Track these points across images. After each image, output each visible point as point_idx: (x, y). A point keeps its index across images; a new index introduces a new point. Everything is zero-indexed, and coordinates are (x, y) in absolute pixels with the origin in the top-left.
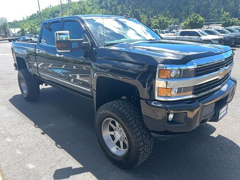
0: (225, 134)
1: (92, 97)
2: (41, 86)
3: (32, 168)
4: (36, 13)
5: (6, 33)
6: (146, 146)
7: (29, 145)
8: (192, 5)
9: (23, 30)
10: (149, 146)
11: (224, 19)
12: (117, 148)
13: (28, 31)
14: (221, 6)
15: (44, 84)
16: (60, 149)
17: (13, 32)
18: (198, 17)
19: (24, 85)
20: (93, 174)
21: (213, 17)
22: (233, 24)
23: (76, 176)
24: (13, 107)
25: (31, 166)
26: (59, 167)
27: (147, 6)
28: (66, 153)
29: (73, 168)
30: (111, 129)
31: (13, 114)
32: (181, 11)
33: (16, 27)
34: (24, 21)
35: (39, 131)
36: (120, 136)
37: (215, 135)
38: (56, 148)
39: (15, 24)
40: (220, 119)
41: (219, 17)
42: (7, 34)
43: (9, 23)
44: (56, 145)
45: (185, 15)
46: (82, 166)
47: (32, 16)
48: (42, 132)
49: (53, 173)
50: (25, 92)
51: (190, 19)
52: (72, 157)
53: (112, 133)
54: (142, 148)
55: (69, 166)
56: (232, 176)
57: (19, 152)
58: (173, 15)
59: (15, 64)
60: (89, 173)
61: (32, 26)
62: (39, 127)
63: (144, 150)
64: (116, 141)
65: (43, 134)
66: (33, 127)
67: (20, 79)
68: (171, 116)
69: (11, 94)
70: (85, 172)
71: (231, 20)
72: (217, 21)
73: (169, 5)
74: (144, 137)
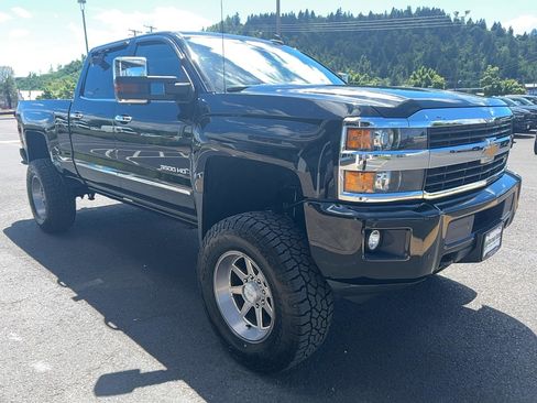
0: (497, 304)
1: (194, 212)
2: (78, 199)
3: (42, 370)
4: (80, 59)
5: (9, 100)
6: (315, 314)
7: (42, 322)
8: (419, 50)
9: (47, 95)
10: (324, 314)
11: (488, 82)
12: (249, 326)
13: (60, 96)
14: (482, 54)
15: (86, 196)
16: (113, 331)
17: (26, 99)
18: (432, 76)
19: (39, 195)
20: (190, 385)
21: (465, 78)
22: (508, 92)
23: (149, 389)
24: (12, 244)
25: (41, 367)
26: (109, 370)
27: (323, 51)
28: (129, 339)
29: (142, 372)
30: (236, 281)
31: (10, 258)
32: (395, 62)
33: (33, 88)
34: (51, 77)
35: (68, 293)
36: (255, 295)
37: (474, 305)
38: (106, 329)
39: (31, 82)
40: (487, 256)
41: (477, 77)
42: (11, 101)
43: (17, 79)
44: (106, 322)
45: (404, 72)
46: (163, 368)
47: (70, 66)
48: (75, 295)
49: (94, 382)
50: (42, 211)
51: (415, 78)
52: (141, 349)
53: (238, 290)
54: (307, 318)
55: (134, 368)
56: (517, 391)
57: (15, 337)
58: (378, 71)
59: (22, 151)
60: (181, 382)
61: (68, 86)
62: (68, 286)
63: (310, 322)
64: (246, 308)
65: (75, 299)
66: (55, 285)
67: (31, 181)
68: (374, 239)
69: (9, 218)
70: (172, 380)
71: (503, 83)
72: (473, 86)
73: (370, 51)
74: (312, 291)
